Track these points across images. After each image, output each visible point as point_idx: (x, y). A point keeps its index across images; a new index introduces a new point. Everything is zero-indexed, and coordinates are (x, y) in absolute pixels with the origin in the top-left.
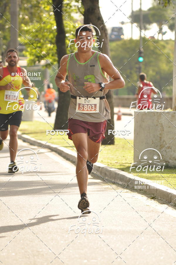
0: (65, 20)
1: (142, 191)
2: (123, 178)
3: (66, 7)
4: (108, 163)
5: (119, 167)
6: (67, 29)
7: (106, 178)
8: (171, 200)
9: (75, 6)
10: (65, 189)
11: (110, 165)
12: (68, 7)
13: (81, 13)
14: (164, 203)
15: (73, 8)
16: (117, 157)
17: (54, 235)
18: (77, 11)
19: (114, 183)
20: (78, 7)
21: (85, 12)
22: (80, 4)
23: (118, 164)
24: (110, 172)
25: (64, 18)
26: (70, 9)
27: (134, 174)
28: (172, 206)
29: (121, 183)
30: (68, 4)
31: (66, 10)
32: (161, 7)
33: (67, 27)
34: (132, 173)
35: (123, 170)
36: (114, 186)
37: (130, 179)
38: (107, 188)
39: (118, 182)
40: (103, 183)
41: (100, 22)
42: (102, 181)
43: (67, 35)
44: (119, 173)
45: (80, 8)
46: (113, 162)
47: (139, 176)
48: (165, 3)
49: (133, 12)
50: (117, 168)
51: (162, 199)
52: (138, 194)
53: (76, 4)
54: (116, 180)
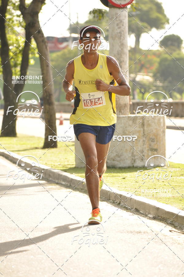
0: (8, 33)
1: (83, 190)
2: (65, 179)
3: (9, 22)
4: (51, 165)
5: (62, 169)
6: (10, 42)
7: (51, 179)
8: (110, 198)
9: (17, 20)
10: (12, 190)
11: (54, 167)
12: (11, 22)
13: (22, 27)
14: (104, 200)
15: (15, 22)
16: (60, 160)
17: (2, 233)
18: (19, 25)
19: (57, 184)
20: (20, 21)
21: (26, 26)
22: (21, 19)
23: (61, 166)
24: (54, 173)
25: (6, 32)
26: (12, 23)
27: (76, 174)
28: (111, 203)
29: (64, 183)
30: (10, 19)
31: (8, 25)
32: (96, 19)
33: (10, 40)
34: (74, 174)
35: (65, 171)
36: (58, 186)
37: (72, 179)
38: (51, 188)
39: (61, 183)
40: (48, 184)
41: (40, 35)
42: (46, 182)
43: (10, 47)
44: (61, 174)
45: (22, 22)
46: (57, 164)
47: (80, 176)
48: (100, 16)
49: (71, 25)
50: (60, 169)
51: (102, 197)
52: (80, 193)
53: (18, 18)
54: (59, 181)
